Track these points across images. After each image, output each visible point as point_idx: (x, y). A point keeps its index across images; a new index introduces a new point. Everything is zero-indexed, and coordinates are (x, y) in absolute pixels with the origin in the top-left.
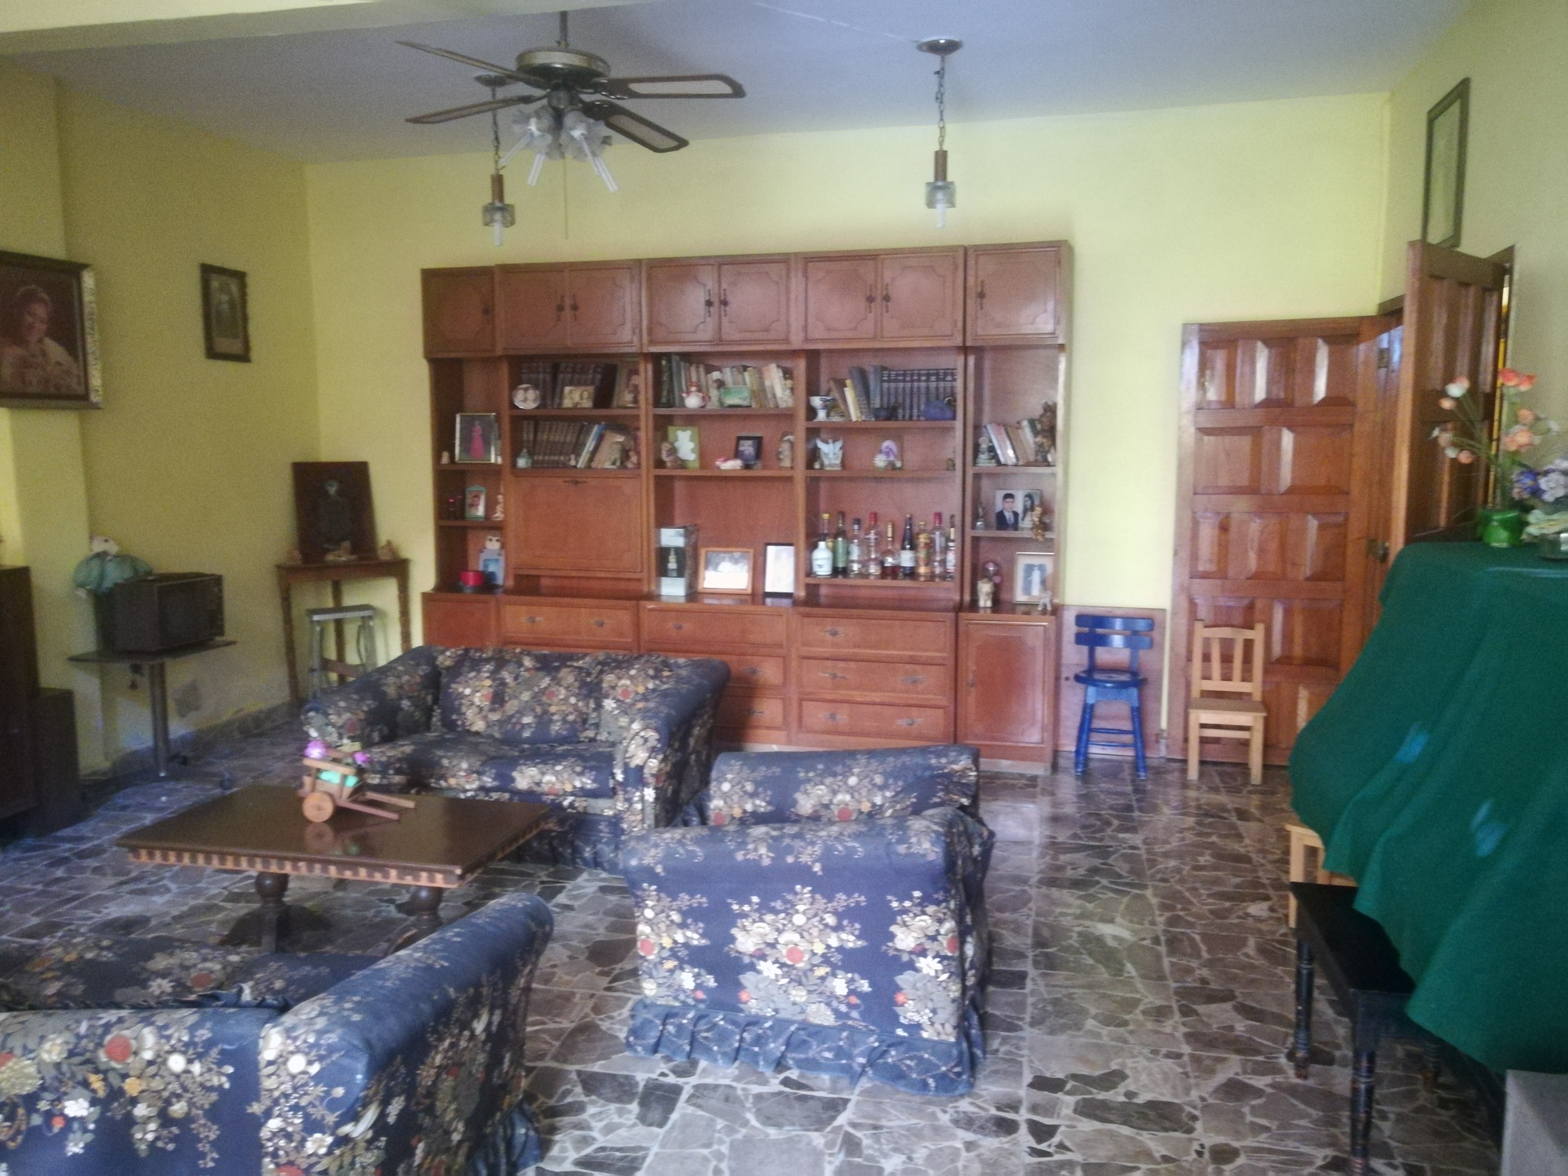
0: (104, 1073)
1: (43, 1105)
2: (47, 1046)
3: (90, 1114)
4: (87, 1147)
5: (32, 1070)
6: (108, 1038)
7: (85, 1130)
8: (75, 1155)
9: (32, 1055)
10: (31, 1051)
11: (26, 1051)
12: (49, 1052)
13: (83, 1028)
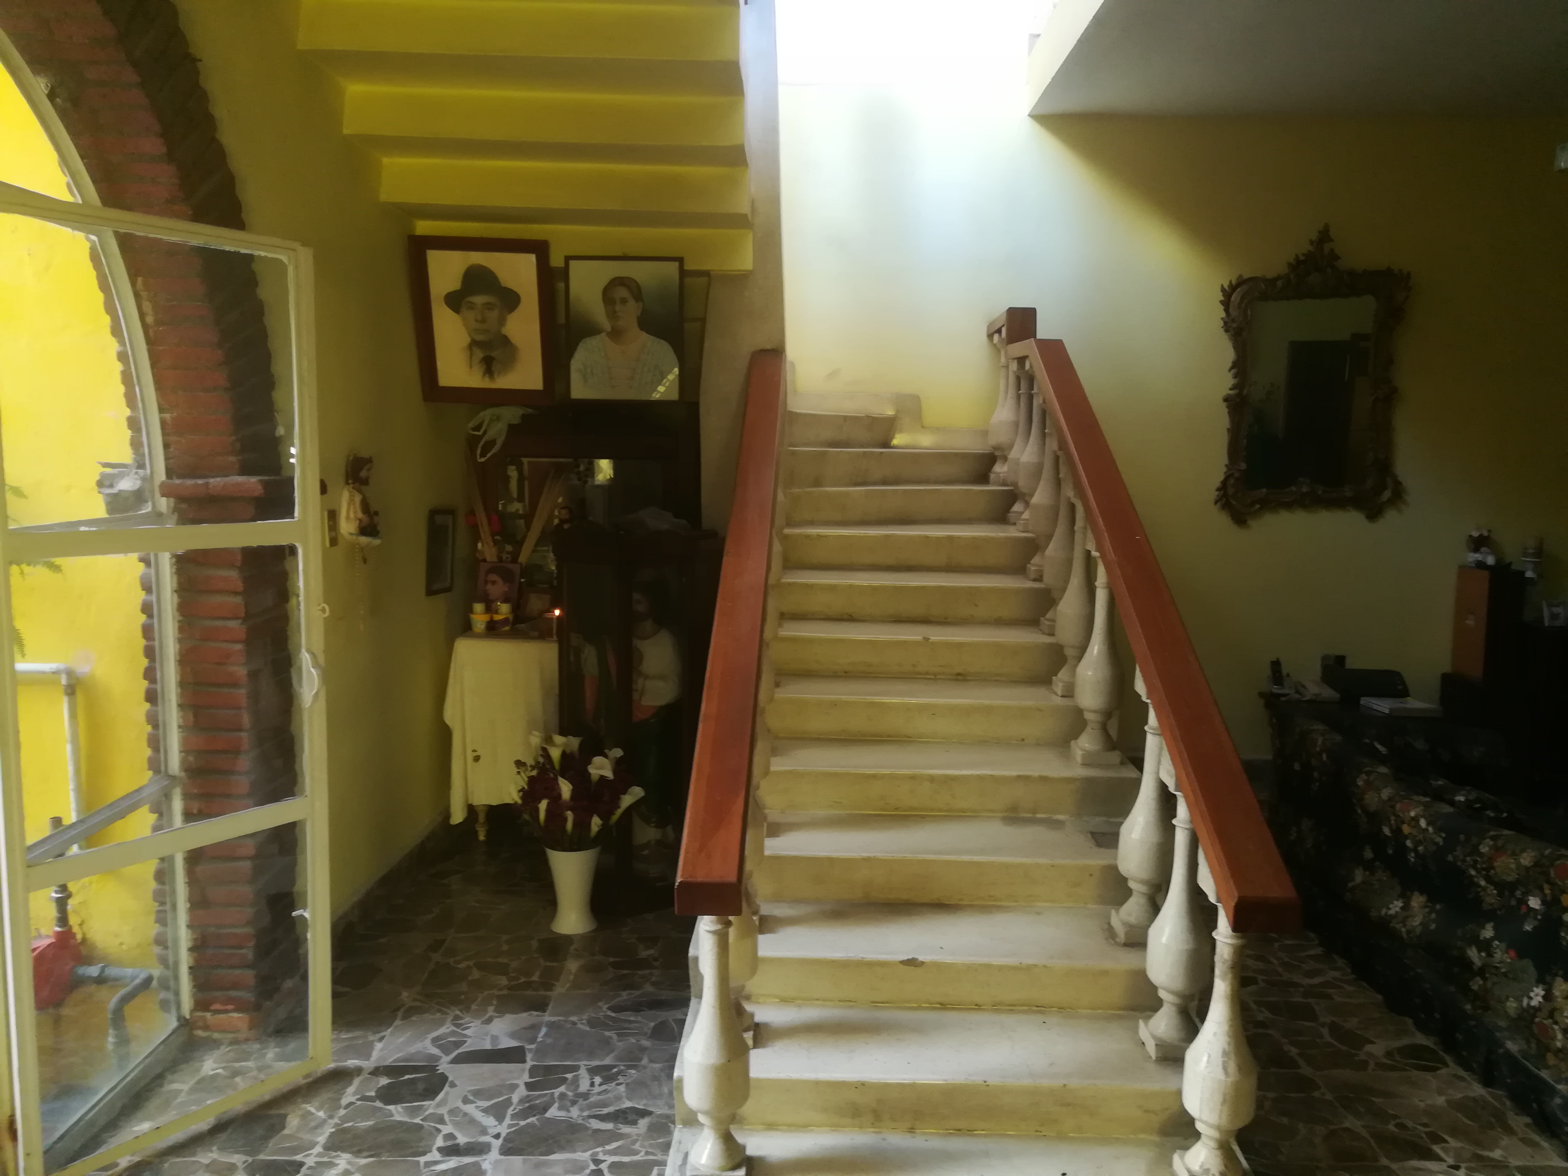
0: (1552, 884)
1: (1518, 893)
2: (1525, 855)
3: (1541, 909)
4: (1534, 928)
5: (1513, 866)
6: (1558, 862)
7: (1536, 918)
8: (1528, 931)
9: (1516, 857)
10: (1516, 855)
11: (1514, 854)
12: (1524, 859)
13: (1547, 852)
